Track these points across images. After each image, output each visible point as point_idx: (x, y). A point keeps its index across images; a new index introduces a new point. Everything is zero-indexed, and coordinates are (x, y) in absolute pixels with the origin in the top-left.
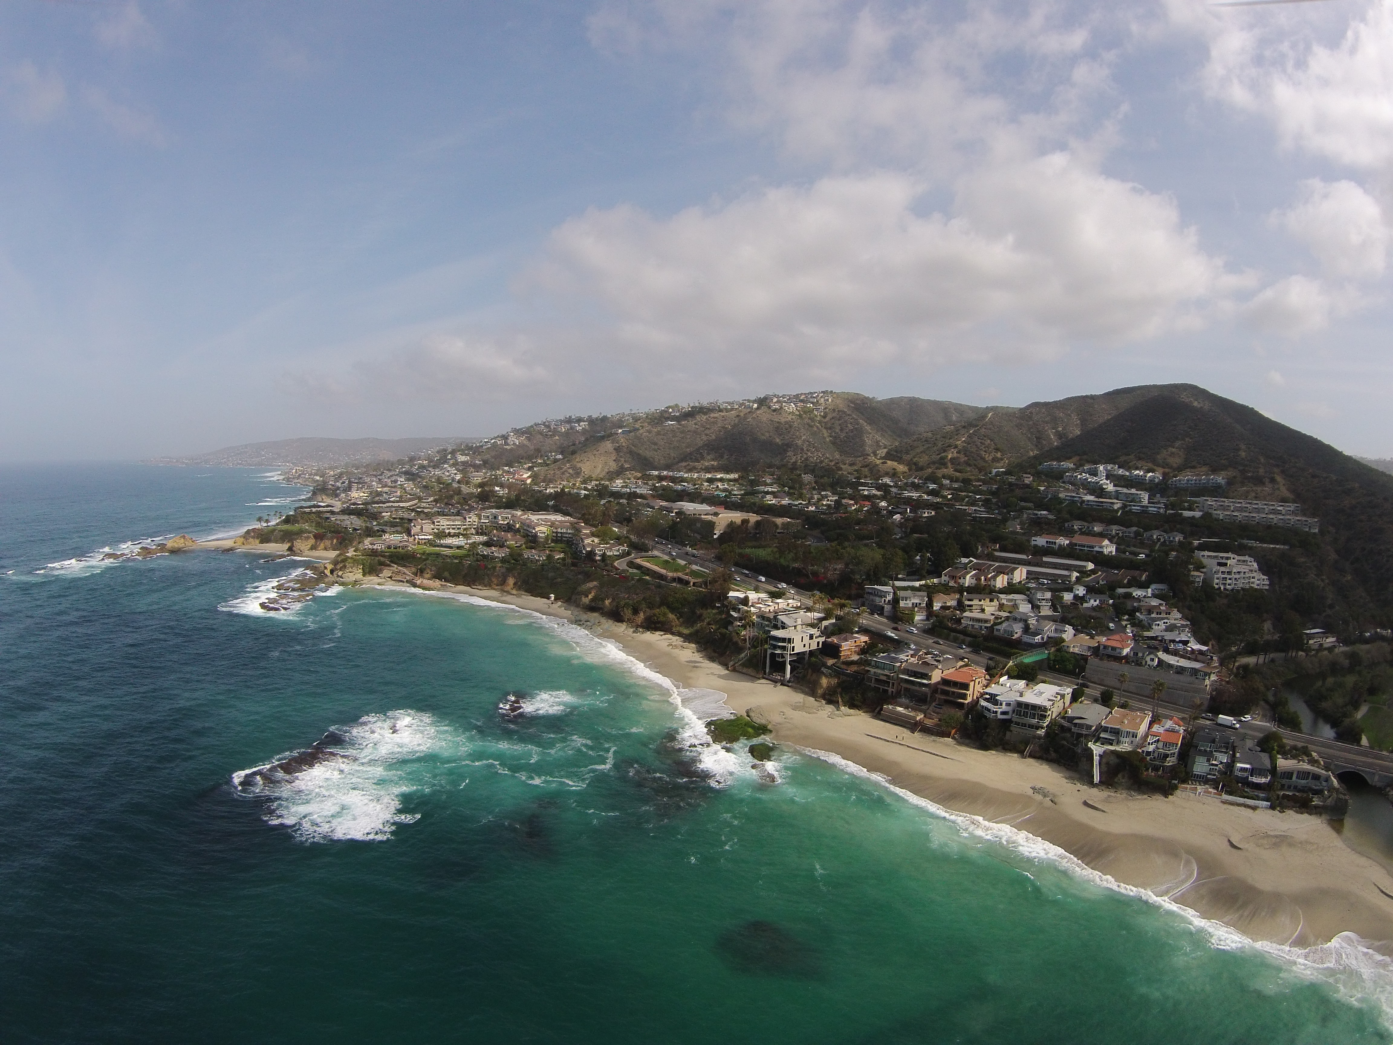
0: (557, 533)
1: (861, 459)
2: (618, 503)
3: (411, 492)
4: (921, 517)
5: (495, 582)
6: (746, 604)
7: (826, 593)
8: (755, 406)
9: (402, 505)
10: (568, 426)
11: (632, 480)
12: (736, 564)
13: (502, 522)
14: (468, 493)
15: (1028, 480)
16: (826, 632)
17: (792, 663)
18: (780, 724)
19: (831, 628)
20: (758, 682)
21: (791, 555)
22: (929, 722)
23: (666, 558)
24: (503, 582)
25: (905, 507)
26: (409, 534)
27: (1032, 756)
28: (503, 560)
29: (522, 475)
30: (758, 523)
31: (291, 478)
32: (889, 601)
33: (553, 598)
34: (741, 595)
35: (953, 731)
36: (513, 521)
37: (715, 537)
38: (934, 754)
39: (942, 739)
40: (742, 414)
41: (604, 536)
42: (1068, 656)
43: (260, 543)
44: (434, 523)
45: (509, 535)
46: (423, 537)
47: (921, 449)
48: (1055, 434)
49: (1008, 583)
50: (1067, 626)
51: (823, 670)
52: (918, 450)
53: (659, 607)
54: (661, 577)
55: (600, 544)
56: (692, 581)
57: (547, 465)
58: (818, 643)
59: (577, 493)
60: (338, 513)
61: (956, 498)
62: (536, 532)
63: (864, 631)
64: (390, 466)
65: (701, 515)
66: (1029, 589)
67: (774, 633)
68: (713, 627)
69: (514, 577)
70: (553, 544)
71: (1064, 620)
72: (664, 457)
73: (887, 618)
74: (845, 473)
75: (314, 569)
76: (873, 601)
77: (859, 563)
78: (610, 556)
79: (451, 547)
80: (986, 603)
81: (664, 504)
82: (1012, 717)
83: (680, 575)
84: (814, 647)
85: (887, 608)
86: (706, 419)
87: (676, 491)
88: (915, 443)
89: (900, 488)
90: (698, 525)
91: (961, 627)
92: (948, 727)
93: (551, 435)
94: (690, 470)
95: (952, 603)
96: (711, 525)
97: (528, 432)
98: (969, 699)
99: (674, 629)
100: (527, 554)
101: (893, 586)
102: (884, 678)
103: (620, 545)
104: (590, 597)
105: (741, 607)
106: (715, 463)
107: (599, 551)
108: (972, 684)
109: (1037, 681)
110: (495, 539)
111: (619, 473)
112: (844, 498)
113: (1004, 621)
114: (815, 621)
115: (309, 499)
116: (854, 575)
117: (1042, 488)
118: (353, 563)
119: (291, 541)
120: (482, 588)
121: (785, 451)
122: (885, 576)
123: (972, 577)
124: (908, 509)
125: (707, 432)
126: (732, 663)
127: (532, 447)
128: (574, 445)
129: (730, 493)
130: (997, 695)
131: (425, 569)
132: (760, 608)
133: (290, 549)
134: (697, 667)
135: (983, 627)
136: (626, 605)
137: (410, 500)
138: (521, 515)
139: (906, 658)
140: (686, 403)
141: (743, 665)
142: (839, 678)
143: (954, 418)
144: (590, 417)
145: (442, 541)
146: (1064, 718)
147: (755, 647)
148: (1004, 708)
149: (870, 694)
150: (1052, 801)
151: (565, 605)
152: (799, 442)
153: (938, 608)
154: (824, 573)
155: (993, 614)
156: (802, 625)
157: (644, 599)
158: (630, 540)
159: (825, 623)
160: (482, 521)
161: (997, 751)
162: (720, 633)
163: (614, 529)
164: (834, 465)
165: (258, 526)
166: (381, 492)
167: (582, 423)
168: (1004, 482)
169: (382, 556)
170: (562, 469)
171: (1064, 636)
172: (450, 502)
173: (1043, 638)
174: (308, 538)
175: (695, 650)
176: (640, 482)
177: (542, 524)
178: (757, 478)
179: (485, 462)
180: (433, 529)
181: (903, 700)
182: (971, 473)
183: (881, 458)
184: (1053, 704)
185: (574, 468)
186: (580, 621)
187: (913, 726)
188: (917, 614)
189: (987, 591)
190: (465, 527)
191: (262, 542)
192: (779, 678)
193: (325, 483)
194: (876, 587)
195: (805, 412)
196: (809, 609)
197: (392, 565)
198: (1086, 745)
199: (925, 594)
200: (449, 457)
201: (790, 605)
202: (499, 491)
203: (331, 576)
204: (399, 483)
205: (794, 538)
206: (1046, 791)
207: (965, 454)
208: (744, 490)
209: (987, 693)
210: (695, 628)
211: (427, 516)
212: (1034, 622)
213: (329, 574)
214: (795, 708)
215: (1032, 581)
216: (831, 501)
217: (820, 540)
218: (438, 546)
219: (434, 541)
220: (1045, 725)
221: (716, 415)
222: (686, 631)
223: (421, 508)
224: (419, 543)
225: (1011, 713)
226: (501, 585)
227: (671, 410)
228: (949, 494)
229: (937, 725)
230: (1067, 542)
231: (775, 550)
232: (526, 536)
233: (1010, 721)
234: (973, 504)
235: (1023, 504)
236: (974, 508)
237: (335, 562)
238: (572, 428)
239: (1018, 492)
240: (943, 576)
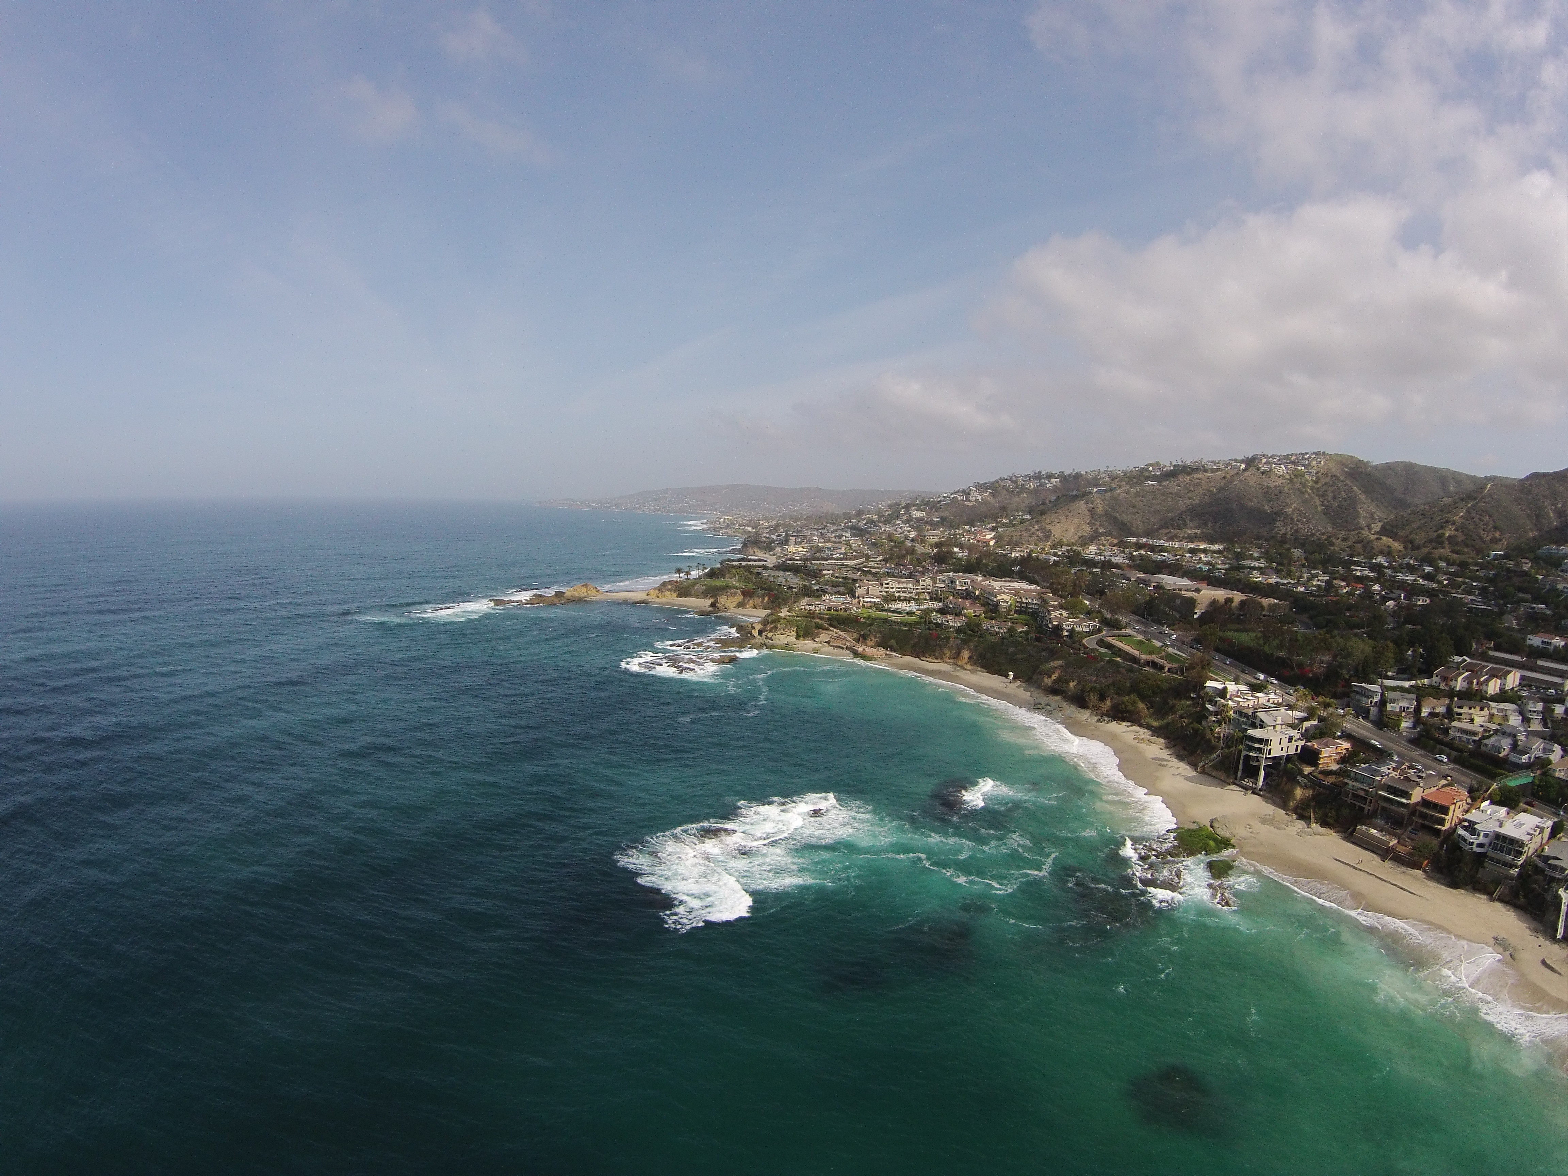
0: (1021, 603)
1: (1355, 533)
2: (1091, 573)
3: (857, 548)
4: (1416, 605)
5: (948, 655)
6: (1224, 697)
7: (1310, 689)
8: (1243, 466)
9: (846, 562)
10: (1037, 482)
11: (1107, 546)
12: (1217, 650)
13: (960, 588)
14: (922, 553)
15: (1527, 566)
16: (1307, 735)
17: (1266, 768)
18: (1244, 839)
19: (1313, 731)
20: (1228, 788)
21: (1276, 642)
22: (1401, 850)
23: (1140, 637)
24: (957, 656)
25: (1398, 592)
26: (853, 596)
27: (1501, 900)
28: (959, 631)
29: (985, 536)
30: (1242, 603)
31: (718, 528)
32: (1376, 702)
33: (1011, 677)
34: (1219, 686)
35: (1425, 862)
36: (972, 587)
37: (1196, 616)
38: (1401, 888)
39: (1412, 871)
40: (1228, 476)
41: (1073, 609)
42: (1553, 781)
43: (677, 597)
44: (882, 584)
45: (967, 603)
46: (869, 600)
47: (1418, 524)
48: (1555, 511)
49: (1501, 689)
50: (1556, 745)
51: (1300, 779)
52: (1414, 525)
53: (1128, 695)
54: (1134, 659)
55: (1068, 617)
56: (1168, 666)
57: (1013, 526)
58: (1297, 746)
59: (1046, 559)
60: (771, 569)
61: (1453, 585)
62: (998, 602)
63: (1347, 736)
64: (834, 520)
65: (1181, 590)
66: (1520, 698)
67: (1252, 732)
68: (1186, 721)
69: (970, 650)
70: (1016, 615)
71: (1553, 738)
72: (1143, 522)
73: (1373, 722)
74: (1337, 549)
75: (740, 629)
76: (1359, 701)
77: (1349, 655)
78: (1078, 632)
79: (900, 613)
80: (1476, 711)
81: (1142, 575)
82: (1488, 850)
83: (1154, 658)
84: (1292, 751)
85: (1374, 711)
86: (1190, 480)
87: (1154, 562)
88: (1412, 516)
89: (1395, 570)
90: (1178, 602)
91: (1448, 739)
92: (1420, 856)
93: (1018, 492)
94: (1171, 539)
95: (1441, 710)
96: (1192, 602)
97: (993, 488)
98: (1447, 826)
99: (1143, 721)
100: (986, 625)
101: (1382, 686)
102: (1362, 793)
103: (1090, 620)
104: (1053, 677)
105: (1218, 699)
106: (1198, 531)
107: (1068, 625)
108: (1452, 807)
109: (1518, 809)
110: (951, 606)
111: (1093, 538)
112: (1335, 578)
113: (1493, 734)
114: (1296, 721)
115: (739, 552)
116: (1342, 670)
117: (1541, 577)
118: (786, 624)
119: (715, 596)
120: (933, 661)
121: (1275, 521)
122: (1374, 673)
123: (1464, 679)
124: (1403, 595)
125: (1190, 495)
126: (1201, 764)
127: (997, 505)
128: (1044, 504)
129: (1214, 566)
130: (1476, 823)
131: (868, 636)
132: (1238, 702)
133: (713, 605)
134: (1163, 766)
135: (1471, 741)
136: (1093, 689)
137: (856, 558)
138: (982, 581)
139: (1388, 772)
140: (1168, 461)
141: (1214, 767)
142: (1314, 790)
143: (1452, 489)
144: (1062, 472)
145: (890, 606)
146: (1539, 856)
147: (1229, 747)
148: (1481, 839)
149: (1345, 811)
150: (1511, 956)
151: (1024, 685)
152: (1289, 511)
153: (1426, 714)
154: (1310, 665)
155: (1482, 726)
156: (1281, 725)
157: (1113, 684)
158: (1103, 616)
159: (1307, 724)
160: (937, 585)
161: (1466, 890)
162: (1193, 729)
163: (1085, 601)
164: (1326, 540)
165: (676, 577)
166: (823, 547)
167: (1053, 480)
168: (1502, 567)
169: (821, 619)
170: (1029, 530)
171: (1552, 757)
172: (900, 563)
173: (1530, 758)
174: (735, 594)
175: (1163, 746)
176: (1116, 549)
177: (1004, 592)
178: (1244, 551)
179: (943, 519)
180: (881, 592)
181: (1379, 821)
182: (1468, 555)
183: (1376, 533)
184: (1531, 839)
185: (1043, 529)
186: (1040, 704)
187: (1385, 853)
188: (1404, 720)
189: (1478, 698)
190: (917, 591)
191: (679, 596)
192: (1251, 784)
193: (757, 534)
194: (1363, 685)
195: (1296, 476)
196: (1290, 707)
197: (832, 629)
198: (1557, 892)
199: (1414, 696)
200: (902, 512)
201: (1271, 701)
202: (958, 553)
203: (759, 637)
204: (844, 538)
205: (1281, 622)
206: (1508, 943)
207: (1463, 532)
208: (1229, 564)
209: (1466, 820)
210: (1165, 721)
211: (874, 576)
212: (1523, 738)
213: (756, 635)
214: (1264, 821)
215: (1525, 689)
216: (1322, 581)
217: (1308, 627)
218: (886, 611)
219: (881, 604)
220: (1520, 863)
221: (1201, 476)
222: (1155, 724)
223: (868, 567)
224: (863, 606)
225: (1487, 845)
226: (954, 658)
227: (1151, 468)
228: (1445, 580)
229: (1410, 854)
230: (1563, 643)
231: (1260, 635)
232: (986, 604)
233: (1483, 856)
234: (1469, 593)
235: (1520, 595)
236: (1470, 597)
237: (765, 622)
238: (1041, 485)
239: (1516, 580)
240: (1434, 676)
